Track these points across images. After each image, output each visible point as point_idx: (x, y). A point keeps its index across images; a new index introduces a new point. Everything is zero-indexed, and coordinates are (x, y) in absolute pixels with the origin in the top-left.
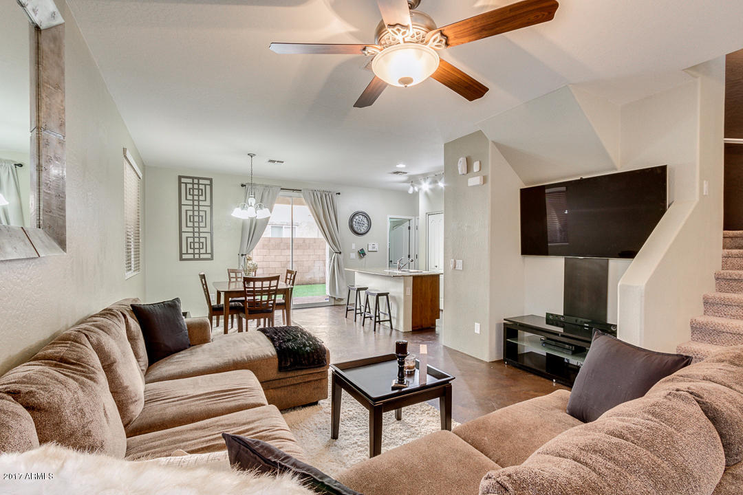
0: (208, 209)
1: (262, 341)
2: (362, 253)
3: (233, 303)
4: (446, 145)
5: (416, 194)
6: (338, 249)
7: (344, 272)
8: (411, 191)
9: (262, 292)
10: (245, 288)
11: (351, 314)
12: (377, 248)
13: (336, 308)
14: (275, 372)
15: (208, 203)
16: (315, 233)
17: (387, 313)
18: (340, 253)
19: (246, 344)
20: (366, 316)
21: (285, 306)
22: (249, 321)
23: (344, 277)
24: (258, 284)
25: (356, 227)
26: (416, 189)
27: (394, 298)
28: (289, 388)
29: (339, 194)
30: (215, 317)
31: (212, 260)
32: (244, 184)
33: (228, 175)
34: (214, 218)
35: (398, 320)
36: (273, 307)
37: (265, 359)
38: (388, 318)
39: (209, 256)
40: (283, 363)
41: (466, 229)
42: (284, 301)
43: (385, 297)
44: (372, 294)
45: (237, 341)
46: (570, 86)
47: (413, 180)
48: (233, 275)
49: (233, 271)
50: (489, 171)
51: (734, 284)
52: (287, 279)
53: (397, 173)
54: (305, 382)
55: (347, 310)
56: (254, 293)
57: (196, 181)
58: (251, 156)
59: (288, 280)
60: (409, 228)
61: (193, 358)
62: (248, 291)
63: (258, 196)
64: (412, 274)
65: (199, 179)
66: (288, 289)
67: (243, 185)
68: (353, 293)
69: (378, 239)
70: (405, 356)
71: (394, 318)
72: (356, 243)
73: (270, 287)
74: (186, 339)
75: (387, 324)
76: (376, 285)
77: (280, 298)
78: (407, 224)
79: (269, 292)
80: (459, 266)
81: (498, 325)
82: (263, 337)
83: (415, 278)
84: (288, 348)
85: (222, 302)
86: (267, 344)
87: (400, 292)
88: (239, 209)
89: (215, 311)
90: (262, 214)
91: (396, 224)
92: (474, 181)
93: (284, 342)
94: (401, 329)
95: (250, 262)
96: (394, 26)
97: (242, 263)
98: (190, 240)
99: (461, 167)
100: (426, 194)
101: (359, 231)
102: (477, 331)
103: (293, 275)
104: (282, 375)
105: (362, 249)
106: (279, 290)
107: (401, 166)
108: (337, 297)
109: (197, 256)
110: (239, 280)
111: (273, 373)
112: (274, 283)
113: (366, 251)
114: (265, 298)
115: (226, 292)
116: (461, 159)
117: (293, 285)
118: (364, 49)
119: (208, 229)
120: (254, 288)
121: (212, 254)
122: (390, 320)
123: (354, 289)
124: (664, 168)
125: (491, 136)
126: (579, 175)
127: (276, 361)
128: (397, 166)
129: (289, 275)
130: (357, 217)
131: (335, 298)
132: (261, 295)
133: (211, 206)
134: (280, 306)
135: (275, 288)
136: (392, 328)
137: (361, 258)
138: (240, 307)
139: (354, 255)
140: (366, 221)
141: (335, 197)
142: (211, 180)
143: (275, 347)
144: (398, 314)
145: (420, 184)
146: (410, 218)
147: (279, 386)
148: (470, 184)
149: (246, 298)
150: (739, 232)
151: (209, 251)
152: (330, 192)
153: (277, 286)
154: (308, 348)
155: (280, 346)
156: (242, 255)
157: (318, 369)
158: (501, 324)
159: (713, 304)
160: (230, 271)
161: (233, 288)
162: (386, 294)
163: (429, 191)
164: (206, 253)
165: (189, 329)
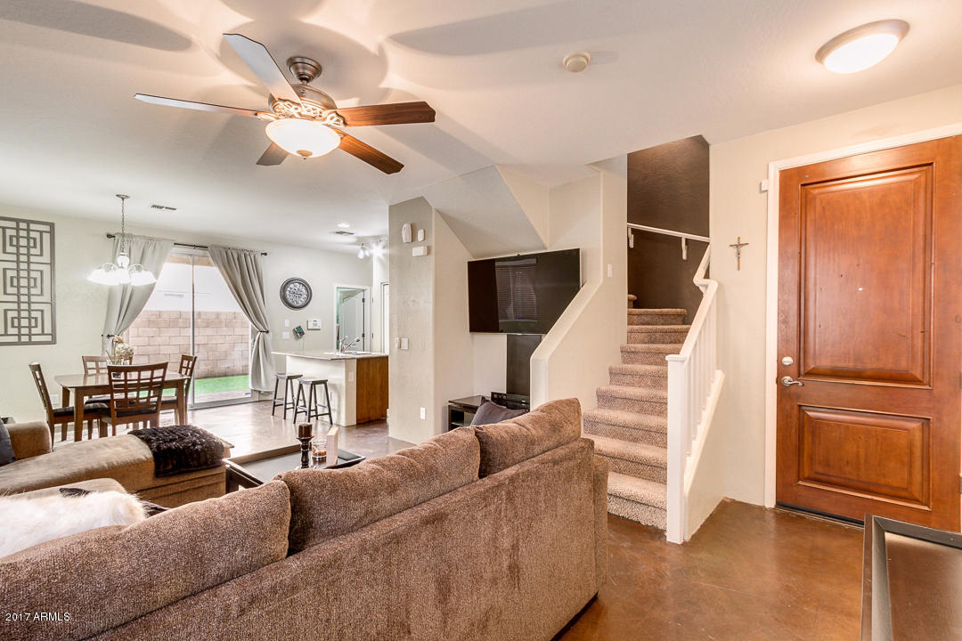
0: (46, 269)
1: (132, 445)
2: (299, 332)
3: (91, 405)
4: (391, 207)
5: (368, 259)
6: (264, 328)
7: (273, 357)
8: (361, 255)
9: (139, 387)
10: (111, 381)
11: (280, 410)
12: (319, 325)
13: (262, 405)
14: (150, 478)
15: (47, 258)
16: (229, 305)
17: (326, 405)
18: (267, 332)
19: (108, 450)
20: (299, 410)
21: (178, 405)
22: (118, 427)
23: (274, 364)
24: (134, 375)
25: (290, 298)
26: (367, 254)
27: (334, 386)
28: (170, 498)
29: (265, 254)
30: (58, 426)
31: (55, 343)
32: (112, 233)
33: (84, 221)
34: (57, 282)
35: (339, 413)
36: (157, 406)
37: (137, 465)
38: (327, 411)
39: (49, 338)
40: (162, 467)
41: (411, 304)
42: (175, 398)
43: (323, 385)
44: (306, 383)
45: (94, 448)
46: (497, 167)
47: (363, 242)
48: (91, 365)
49: (92, 359)
50: (432, 242)
51: (632, 356)
52: (181, 367)
53: (341, 233)
54: (195, 489)
55: (275, 406)
56: (126, 388)
57: (23, 225)
58: (122, 197)
59: (184, 370)
60: (363, 300)
61: (19, 473)
62: (116, 386)
63: (136, 254)
64: (356, 356)
65: (29, 222)
66: (183, 380)
67: (109, 236)
68: (282, 383)
69: (321, 313)
70: (309, 439)
71: (334, 410)
72: (291, 319)
73: (152, 378)
74: (9, 451)
75: (326, 418)
76: (311, 371)
77: (169, 394)
78: (360, 296)
79: (150, 386)
80: (405, 346)
81: (444, 408)
82: (135, 440)
83: (359, 360)
84: (169, 448)
85: (72, 404)
86: (140, 447)
87: (341, 378)
88: (102, 271)
89: (58, 417)
90: (140, 279)
91: (348, 295)
92: (418, 251)
93: (165, 442)
94: (343, 423)
95: (120, 346)
96: (285, 101)
97: (109, 348)
98: (12, 314)
99: (406, 235)
100: (379, 259)
101: (295, 304)
102: (423, 416)
103: (191, 363)
104: (160, 482)
105: (300, 327)
106: (166, 382)
107: (343, 226)
108: (263, 390)
109: (25, 339)
110: (101, 371)
111: (148, 480)
112: (158, 373)
113: (304, 330)
114: (144, 394)
115: (77, 389)
116: (405, 226)
117: (191, 375)
118: (256, 114)
119: (46, 298)
120: (126, 380)
121: (53, 334)
122: (330, 414)
123: (284, 378)
124: (577, 251)
125: (434, 204)
126: (516, 251)
127: (152, 466)
128: (339, 225)
129: (185, 363)
130: (292, 286)
131: (260, 392)
132: (138, 391)
133: (52, 264)
134: (168, 404)
135: (160, 379)
136: (331, 423)
137: (297, 338)
138: (103, 409)
139: (288, 335)
140: (304, 290)
141: (260, 259)
142: (52, 226)
143: (151, 449)
144: (339, 405)
145: (371, 248)
146: (362, 288)
147: (157, 495)
148: (414, 255)
149: (112, 396)
150: (643, 310)
151: (48, 329)
152: (251, 251)
153: (163, 377)
154: (198, 447)
155: (158, 447)
156: (109, 336)
157: (212, 470)
158: (445, 407)
159: (615, 374)
160: (85, 360)
161: (91, 382)
162: (324, 382)
163: (382, 257)
164: (43, 334)
165: (12, 438)
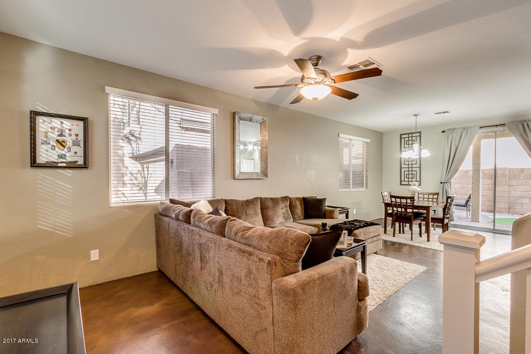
31: (421, 185)
32: (445, 130)
57: (410, 135)
58: (416, 115)
65: (412, 133)
67: (443, 132)
98: (406, 173)
109: (410, 183)
119: (418, 165)
142: (420, 133)
151: (418, 180)
156: (441, 183)
